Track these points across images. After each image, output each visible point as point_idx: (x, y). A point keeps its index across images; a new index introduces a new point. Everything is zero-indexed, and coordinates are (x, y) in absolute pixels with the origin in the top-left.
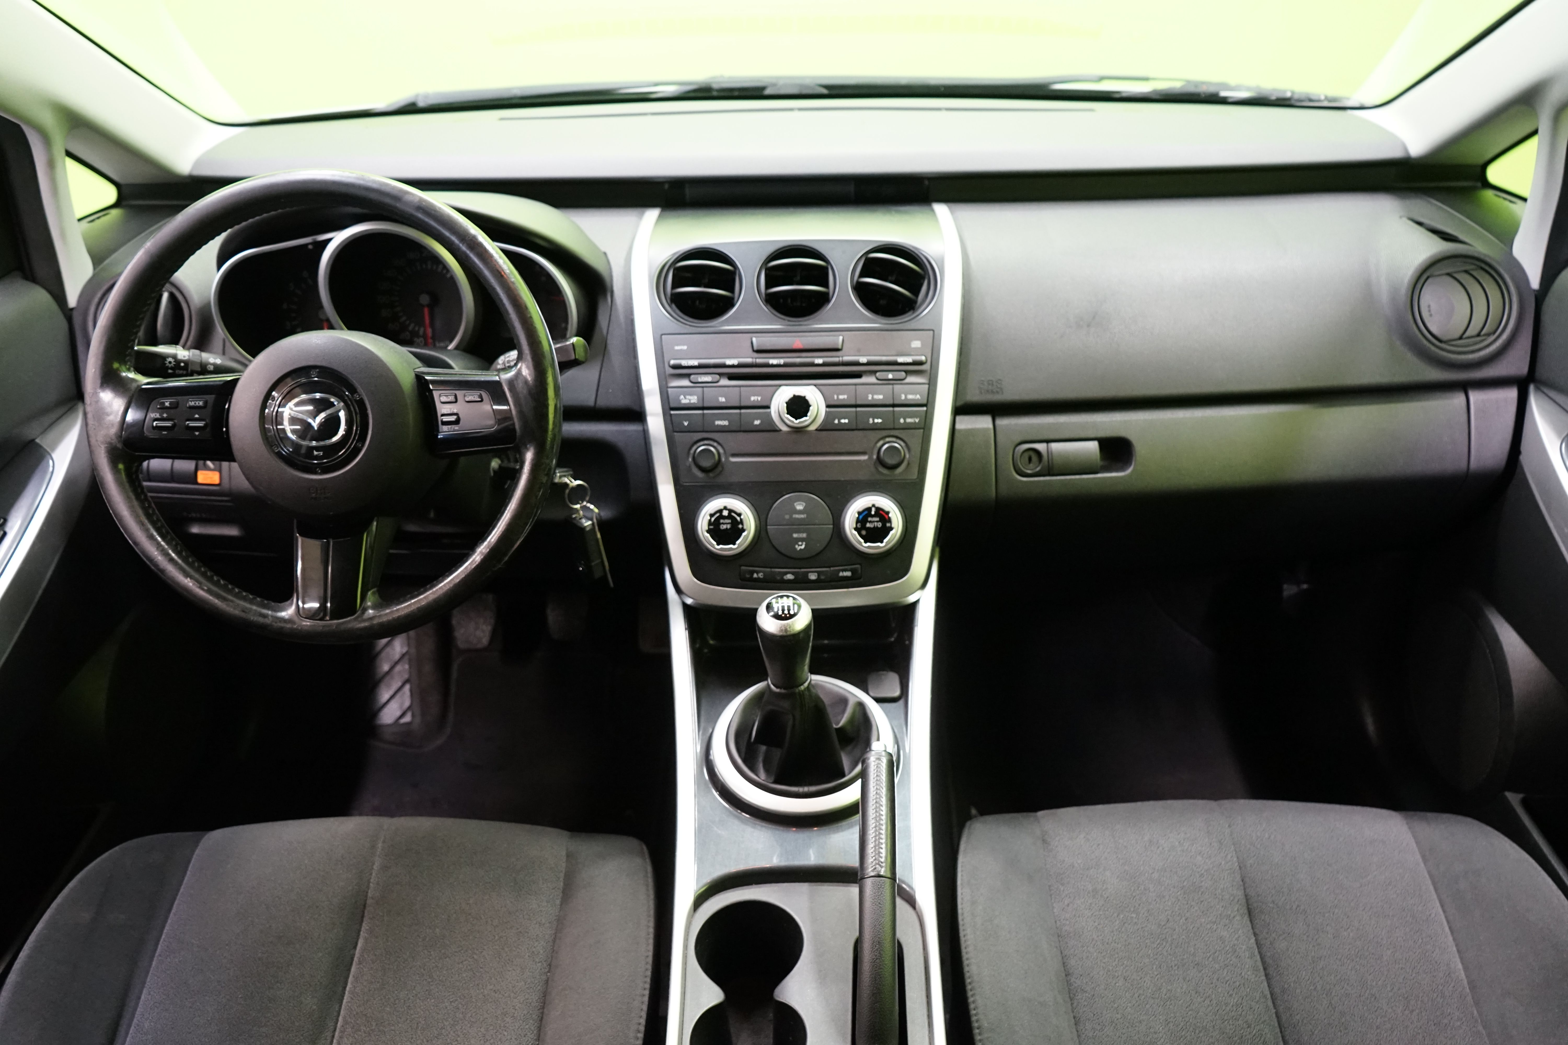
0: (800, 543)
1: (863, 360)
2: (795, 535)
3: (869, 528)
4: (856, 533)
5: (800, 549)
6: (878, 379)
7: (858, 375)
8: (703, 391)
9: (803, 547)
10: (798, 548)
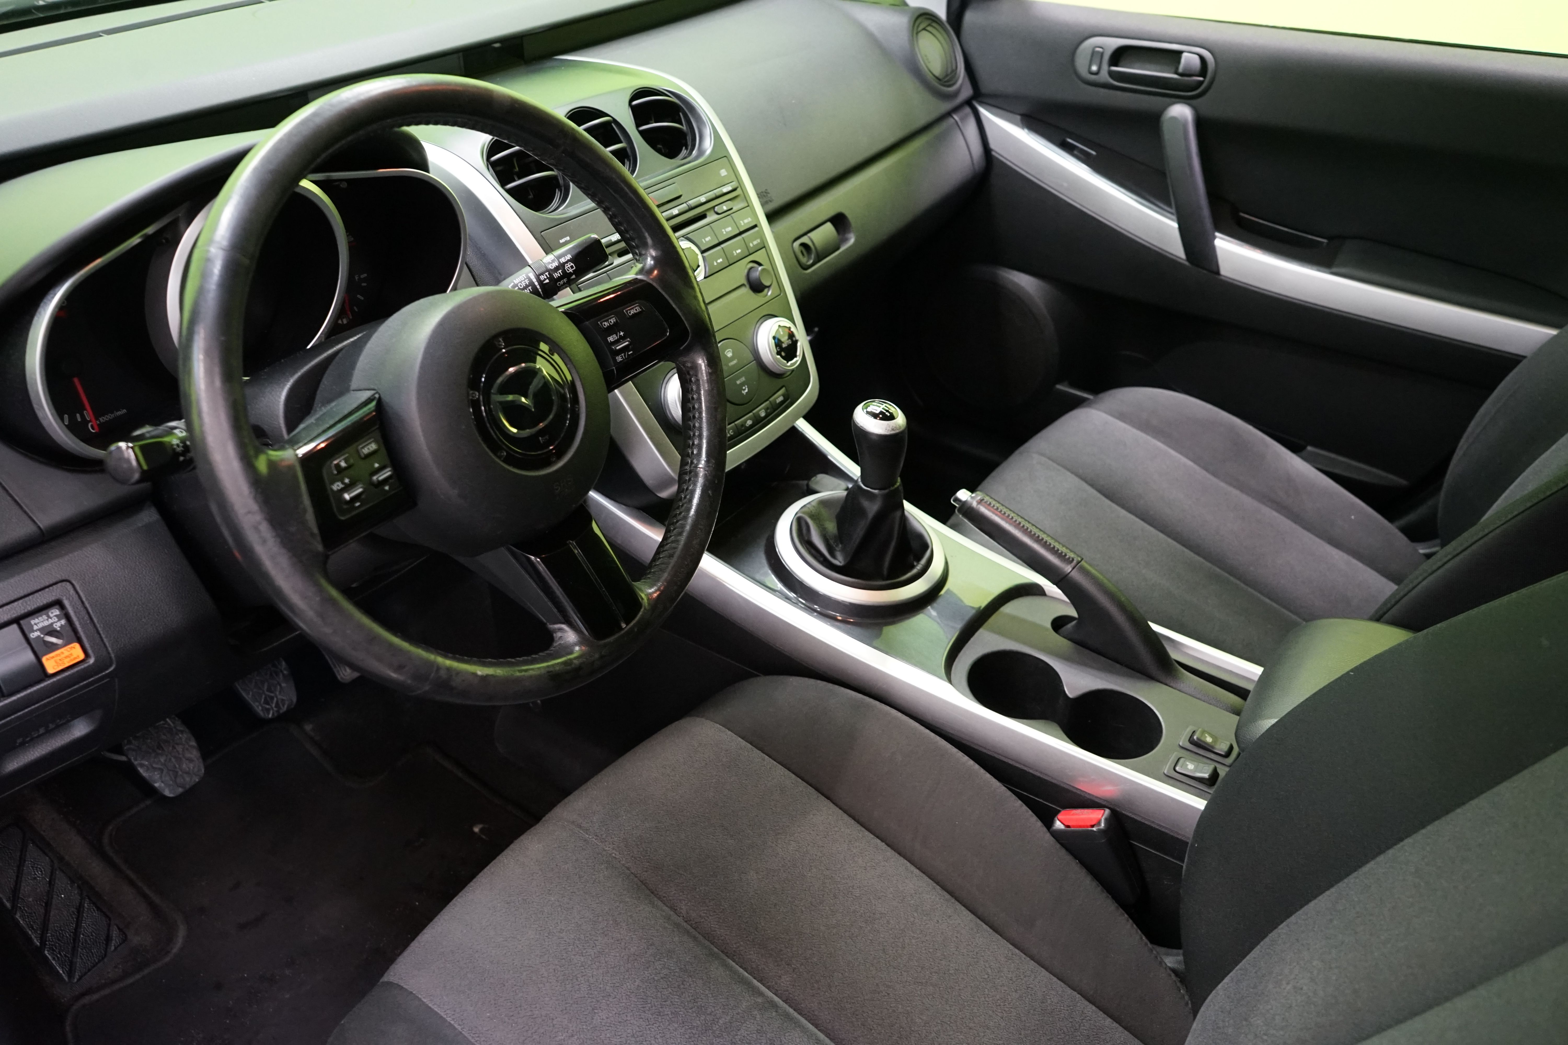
0: (744, 388)
1: (703, 199)
2: (738, 382)
3: (786, 348)
4: (779, 357)
5: (746, 393)
6: (718, 214)
7: (702, 216)
8: (608, 275)
9: (747, 391)
10: (744, 392)
